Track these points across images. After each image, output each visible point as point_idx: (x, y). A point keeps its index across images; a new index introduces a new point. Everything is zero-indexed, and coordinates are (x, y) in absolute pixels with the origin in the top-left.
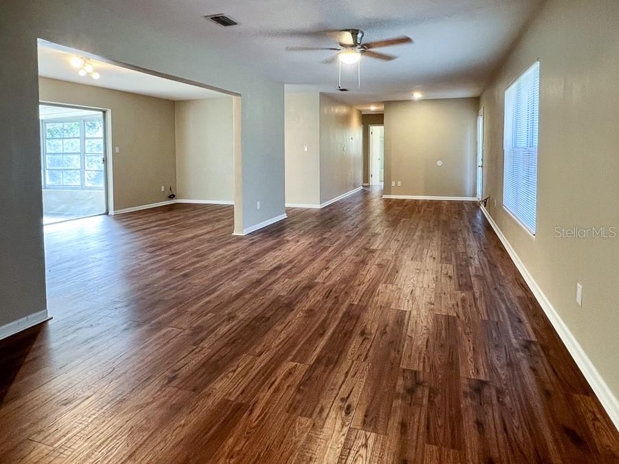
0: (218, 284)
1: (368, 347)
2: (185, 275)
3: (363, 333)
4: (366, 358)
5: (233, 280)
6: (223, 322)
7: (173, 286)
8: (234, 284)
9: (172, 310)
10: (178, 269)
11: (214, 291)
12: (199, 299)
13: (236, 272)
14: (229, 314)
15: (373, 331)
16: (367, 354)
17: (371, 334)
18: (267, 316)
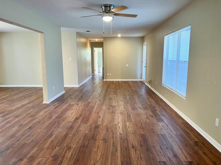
0: (52, 131)
1: (139, 153)
2: (30, 128)
3: (133, 147)
4: (141, 159)
5: (58, 128)
6: (66, 151)
7: (27, 135)
8: (60, 130)
9: (35, 149)
10: (24, 125)
11: (51, 135)
12: (46, 140)
13: (57, 124)
14: (67, 146)
15: (137, 145)
16: (140, 157)
17: (136, 147)
18: (86, 144)
